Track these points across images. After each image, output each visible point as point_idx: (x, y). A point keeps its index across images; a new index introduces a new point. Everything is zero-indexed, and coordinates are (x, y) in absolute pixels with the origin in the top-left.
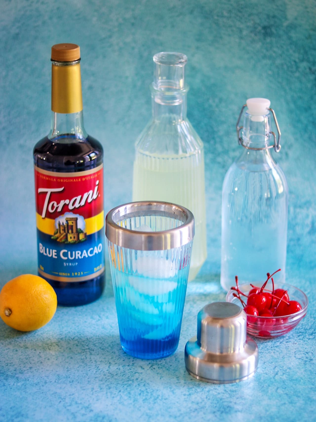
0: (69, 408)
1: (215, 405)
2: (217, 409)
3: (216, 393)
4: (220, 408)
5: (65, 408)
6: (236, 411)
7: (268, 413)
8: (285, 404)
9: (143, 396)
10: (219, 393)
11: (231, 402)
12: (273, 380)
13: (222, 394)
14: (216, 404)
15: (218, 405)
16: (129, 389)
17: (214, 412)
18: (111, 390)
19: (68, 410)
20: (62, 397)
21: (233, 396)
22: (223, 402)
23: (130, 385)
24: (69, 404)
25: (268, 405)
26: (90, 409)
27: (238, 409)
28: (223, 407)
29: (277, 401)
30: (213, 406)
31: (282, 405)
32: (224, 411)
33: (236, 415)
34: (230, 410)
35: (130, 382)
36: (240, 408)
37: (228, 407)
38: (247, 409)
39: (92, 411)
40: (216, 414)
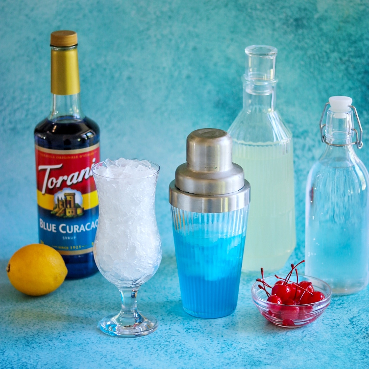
0: (110, 363)
1: (246, 360)
2: (248, 363)
3: (247, 351)
4: (251, 362)
5: (107, 363)
6: (265, 365)
7: (295, 366)
9: (179, 354)
10: (250, 351)
11: (261, 358)
12: (300, 341)
13: (253, 352)
14: (246, 359)
15: (249, 360)
16: (165, 349)
17: (245, 365)
18: (149, 349)
19: (109, 364)
20: (104, 355)
22: (253, 357)
23: (167, 345)
24: (110, 360)
25: (295, 360)
26: (130, 364)
27: (267, 363)
28: (253, 361)
29: (304, 357)
30: (244, 361)
31: (309, 360)
32: (254, 364)
33: (265, 367)
34: (259, 364)
35: (167, 343)
36: (269, 362)
37: (257, 362)
38: (275, 363)
39: (132, 365)
40: (246, 367)
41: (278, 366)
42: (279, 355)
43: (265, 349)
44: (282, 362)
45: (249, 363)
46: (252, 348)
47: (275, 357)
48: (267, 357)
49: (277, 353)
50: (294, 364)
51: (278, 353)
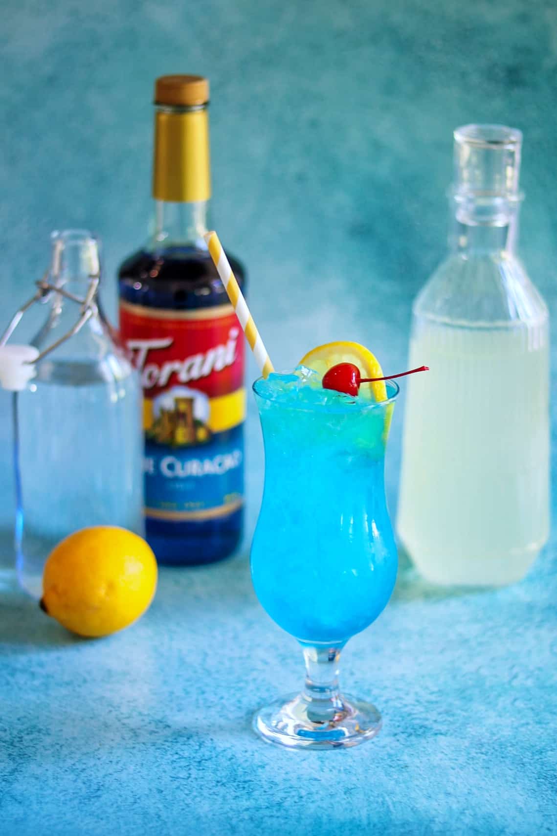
0: (125, 721)
1: (397, 724)
2: (400, 729)
3: (400, 706)
4: (407, 728)
5: (119, 720)
6: (436, 734)
7: (495, 738)
8: (528, 724)
10: (406, 706)
11: (427, 719)
12: (507, 686)
13: (412, 707)
14: (399, 721)
15: (403, 724)
16: (238, 695)
17: (395, 735)
18: (206, 695)
19: (124, 724)
21: (432, 711)
22: (413, 719)
23: (241, 689)
24: (127, 715)
25: (496, 726)
26: (165, 723)
27: (440, 730)
28: (411, 727)
29: (513, 719)
30: (394, 725)
31: (523, 725)
32: (413, 733)
33: (435, 740)
34: (424, 732)
35: (242, 685)
36: (443, 728)
37: (421, 727)
38: (456, 731)
39: (169, 726)
40: (397, 737)
41: (462, 738)
42: (464, 714)
43: (437, 702)
44: (469, 729)
45: (403, 731)
46: (409, 699)
47: (455, 718)
48: (440, 719)
49: (459, 712)
50: (494, 734)
51: (462, 710)
